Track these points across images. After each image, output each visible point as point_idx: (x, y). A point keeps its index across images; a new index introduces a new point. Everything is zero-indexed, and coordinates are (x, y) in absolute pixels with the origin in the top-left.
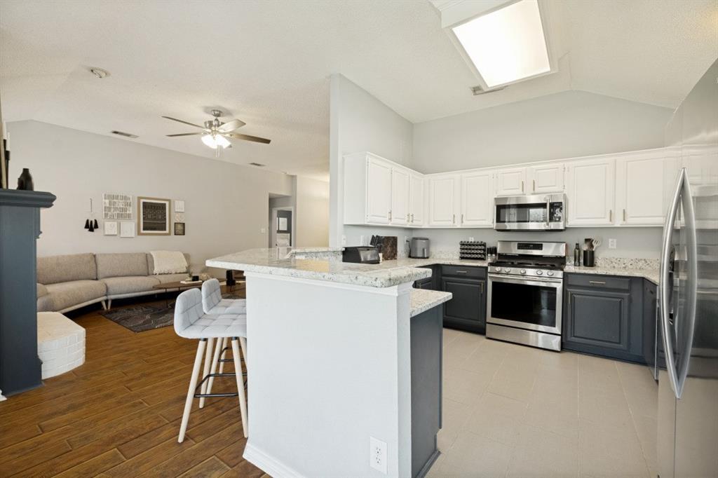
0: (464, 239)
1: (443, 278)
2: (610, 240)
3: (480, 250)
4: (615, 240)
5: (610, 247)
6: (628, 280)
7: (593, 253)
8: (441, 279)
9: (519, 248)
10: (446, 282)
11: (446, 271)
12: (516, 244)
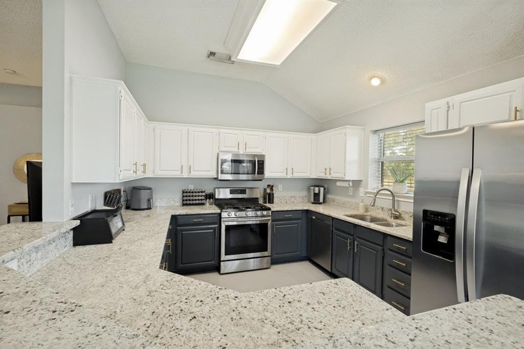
0: (185, 187)
1: (178, 228)
2: (280, 185)
3: (201, 196)
4: (282, 186)
5: (279, 190)
6: (301, 212)
7: (273, 194)
8: (176, 229)
9: (231, 193)
10: (181, 231)
11: (180, 221)
12: (229, 189)
